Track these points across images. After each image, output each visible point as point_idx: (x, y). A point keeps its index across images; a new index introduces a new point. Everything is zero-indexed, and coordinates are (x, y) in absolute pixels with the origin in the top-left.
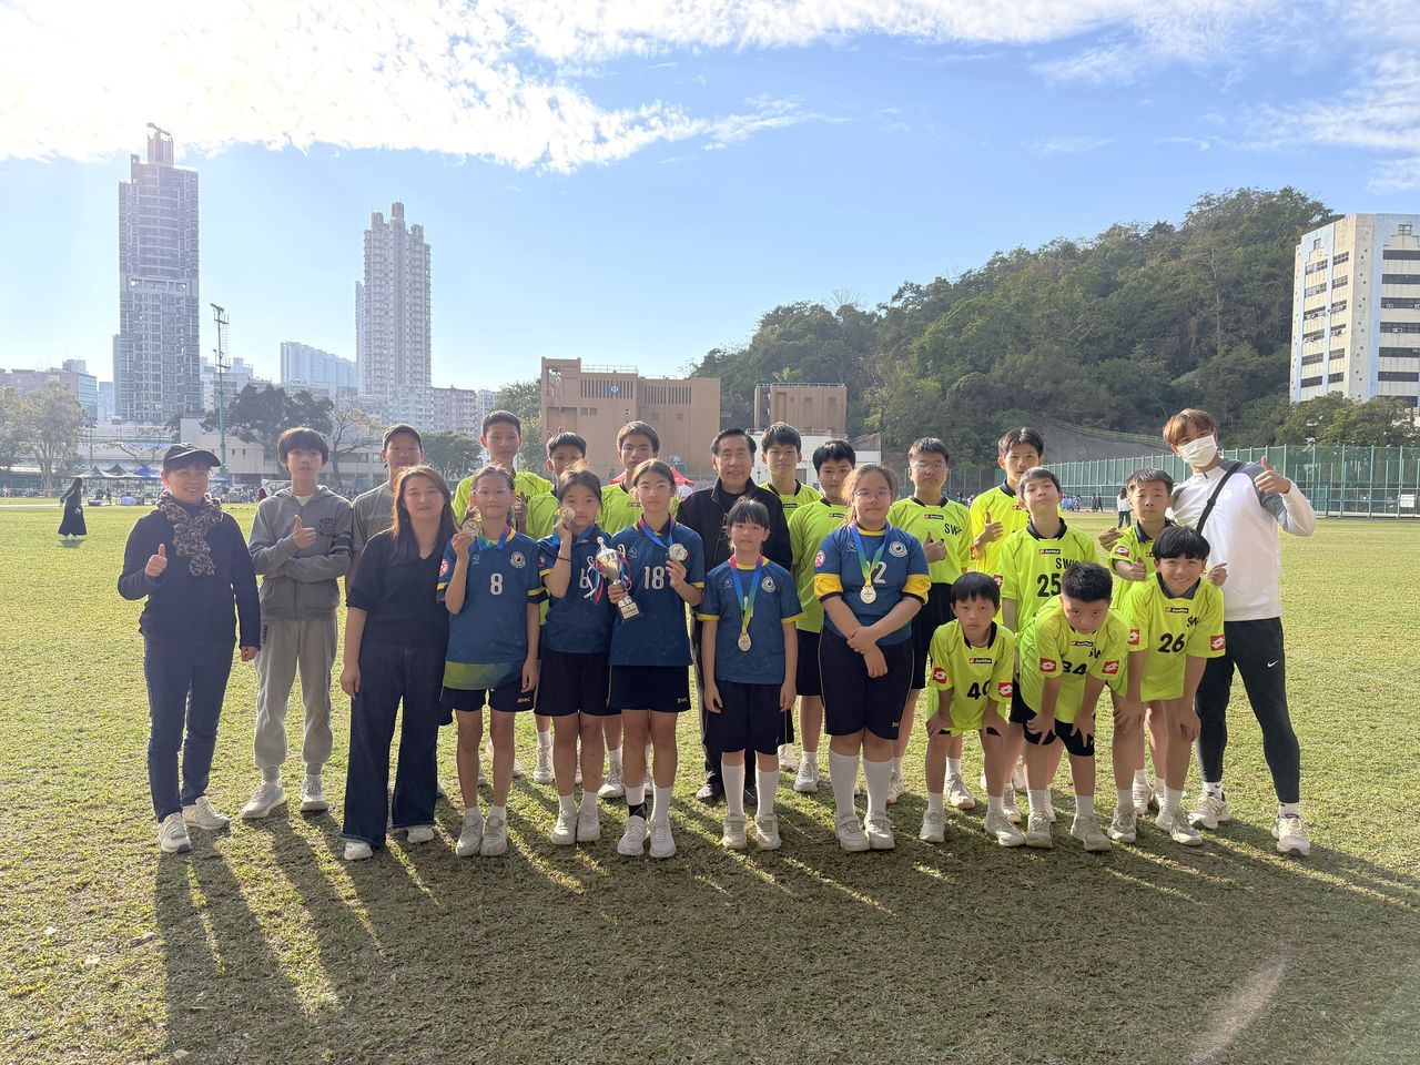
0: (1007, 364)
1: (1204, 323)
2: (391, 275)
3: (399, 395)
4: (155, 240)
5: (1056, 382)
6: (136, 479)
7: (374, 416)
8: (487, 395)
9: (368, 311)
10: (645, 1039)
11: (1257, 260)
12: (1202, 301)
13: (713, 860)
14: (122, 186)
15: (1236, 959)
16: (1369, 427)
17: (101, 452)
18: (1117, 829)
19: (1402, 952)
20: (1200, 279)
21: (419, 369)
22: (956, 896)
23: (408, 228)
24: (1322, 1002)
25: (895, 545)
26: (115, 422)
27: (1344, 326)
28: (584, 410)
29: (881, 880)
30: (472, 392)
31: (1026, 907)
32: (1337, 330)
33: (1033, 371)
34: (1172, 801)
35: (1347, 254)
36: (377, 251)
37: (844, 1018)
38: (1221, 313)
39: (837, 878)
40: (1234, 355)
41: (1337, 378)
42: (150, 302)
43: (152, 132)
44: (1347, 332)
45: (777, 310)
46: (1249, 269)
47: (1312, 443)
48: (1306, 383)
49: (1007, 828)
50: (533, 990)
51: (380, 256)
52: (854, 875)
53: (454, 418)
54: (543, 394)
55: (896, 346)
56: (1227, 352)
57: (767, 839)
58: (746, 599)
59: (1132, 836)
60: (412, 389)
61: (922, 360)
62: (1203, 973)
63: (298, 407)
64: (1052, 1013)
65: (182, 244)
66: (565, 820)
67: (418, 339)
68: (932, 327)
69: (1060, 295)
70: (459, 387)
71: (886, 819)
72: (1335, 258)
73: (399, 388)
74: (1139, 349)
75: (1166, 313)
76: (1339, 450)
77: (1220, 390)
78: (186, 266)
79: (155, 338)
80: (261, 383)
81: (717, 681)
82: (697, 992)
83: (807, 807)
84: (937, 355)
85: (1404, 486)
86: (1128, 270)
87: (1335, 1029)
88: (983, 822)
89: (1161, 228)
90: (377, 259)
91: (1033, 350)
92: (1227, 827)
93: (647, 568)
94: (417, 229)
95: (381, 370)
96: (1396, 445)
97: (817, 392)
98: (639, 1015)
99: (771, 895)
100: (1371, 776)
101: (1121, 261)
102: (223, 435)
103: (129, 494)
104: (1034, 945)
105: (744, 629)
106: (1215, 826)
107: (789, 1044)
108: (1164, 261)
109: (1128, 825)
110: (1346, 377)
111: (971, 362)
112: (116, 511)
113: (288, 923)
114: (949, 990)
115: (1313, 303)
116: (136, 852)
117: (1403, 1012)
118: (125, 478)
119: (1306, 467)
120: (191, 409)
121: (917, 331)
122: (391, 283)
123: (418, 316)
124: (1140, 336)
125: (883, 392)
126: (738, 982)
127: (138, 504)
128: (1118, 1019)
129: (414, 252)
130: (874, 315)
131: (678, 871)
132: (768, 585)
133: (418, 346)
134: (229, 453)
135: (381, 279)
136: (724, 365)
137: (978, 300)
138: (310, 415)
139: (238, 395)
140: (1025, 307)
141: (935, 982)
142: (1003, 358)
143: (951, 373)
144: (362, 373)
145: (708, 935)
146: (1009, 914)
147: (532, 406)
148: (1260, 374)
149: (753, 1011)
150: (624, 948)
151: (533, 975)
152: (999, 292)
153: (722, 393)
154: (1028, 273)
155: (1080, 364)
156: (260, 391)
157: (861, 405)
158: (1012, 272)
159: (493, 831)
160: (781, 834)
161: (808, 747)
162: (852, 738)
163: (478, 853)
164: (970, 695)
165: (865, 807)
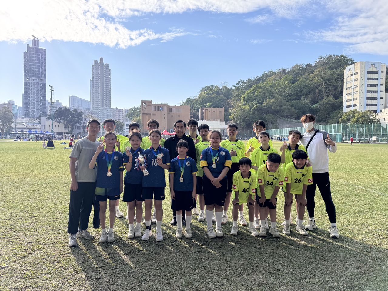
0: (267, 102)
1: (320, 91)
2: (100, 77)
3: (102, 110)
4: (34, 68)
5: (281, 107)
6: (27, 134)
7: (95, 116)
8: (126, 110)
9: (93, 87)
11: (334, 74)
12: (319, 85)
13: (172, 241)
14: (25, 53)
15: (313, 268)
16: (364, 119)
17: (18, 126)
18: (285, 231)
19: (358, 265)
20: (319, 79)
21: (107, 103)
22: (238, 251)
23: (104, 64)
24: (335, 280)
25: (222, 152)
26: (22, 118)
27: (357, 91)
28: (153, 114)
29: (218, 246)
30: (122, 109)
31: (257, 254)
32: (355, 93)
33: (274, 104)
34: (300, 223)
35: (358, 72)
36: (96, 71)
37: (201, 287)
38: (325, 88)
39: (206, 246)
40: (328, 99)
41: (355, 105)
42: (32, 85)
43: (33, 38)
44: (358, 93)
45: (205, 87)
46: (332, 76)
47: (349, 123)
48: (347, 107)
49: (254, 230)
50: (114, 280)
52: (211, 245)
53: (117, 116)
54: (141, 110)
55: (237, 97)
56: (326, 98)
57: (188, 235)
58: (182, 168)
59: (289, 233)
60: (105, 109)
61: (244, 101)
62: (304, 272)
63: (73, 113)
64: (260, 284)
65: (41, 69)
66: (132, 231)
67: (107, 95)
68: (247, 92)
69: (281, 83)
70: (118, 108)
71: (221, 228)
72: (354, 73)
73: (102, 108)
74: (303, 98)
75: (310, 88)
76: (356, 125)
77: (324, 109)
78: (43, 75)
79: (34, 94)
80: (64, 107)
81: (174, 191)
82: (161, 280)
83: (200, 225)
84: (248, 100)
85: (373, 134)
86: (300, 76)
87: (338, 288)
88: (248, 229)
89: (309, 65)
90: (96, 73)
91: (274, 98)
92: (315, 230)
93: (153, 160)
94: (107, 65)
95: (97, 103)
96: (371, 123)
97: (217, 110)
98: (143, 287)
99: (187, 251)
100: (356, 215)
101: (298, 74)
102: (52, 121)
103: (25, 138)
104: (258, 265)
105: (181, 176)
106: (312, 229)
108: (309, 74)
109: (288, 230)
110: (358, 105)
111: (258, 101)
112: (22, 142)
113: (48, 261)
114: (232, 278)
115: (349, 85)
116: (8, 241)
117: (357, 282)
118: (25, 133)
119: (348, 129)
120: (44, 114)
121: (243, 93)
122: (100, 79)
123: (107, 89)
124: (303, 94)
125: (234, 109)
126: (173, 277)
127: (28, 140)
128: (278, 286)
129: (106, 71)
130: (232, 88)
131: (161, 245)
132: (188, 164)
133: (107, 97)
134: (54, 126)
135: (97, 78)
136: (191, 102)
137: (260, 85)
138: (77, 116)
139: (57, 110)
140: (272, 86)
141: (229, 276)
142: (266, 100)
143: (252, 104)
144: (92, 104)
145: (167, 263)
146: (252, 256)
147: (138, 113)
148: (335, 104)
149: (176, 286)
150: (143, 267)
151: (115, 276)
152: (265, 82)
153: (190, 110)
154: (273, 77)
155: (287, 102)
156: (63, 109)
157: (228, 113)
158: (269, 77)
159: (110, 235)
160: (192, 233)
161: (202, 208)
162: (211, 206)
163: (106, 242)
164: (243, 192)
165: (215, 225)
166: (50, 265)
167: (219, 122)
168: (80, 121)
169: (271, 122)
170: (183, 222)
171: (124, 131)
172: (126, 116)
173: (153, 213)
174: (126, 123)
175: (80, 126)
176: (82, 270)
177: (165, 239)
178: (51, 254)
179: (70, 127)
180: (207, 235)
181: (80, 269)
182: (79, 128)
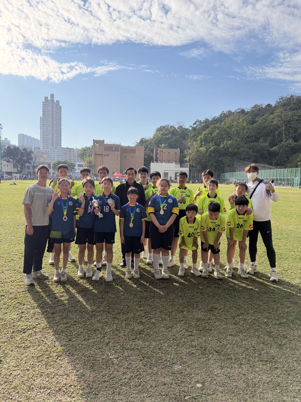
0: (225, 144)
1: (280, 133)
2: (50, 115)
3: (52, 149)
5: (238, 149)
7: (45, 155)
8: (77, 150)
9: (43, 125)
10: (94, 327)
11: (295, 115)
12: (279, 126)
13: (121, 282)
15: (248, 307)
20: (279, 120)
21: (58, 142)
22: (182, 291)
23: (55, 101)
24: (266, 317)
25: (170, 200)
28: (105, 155)
29: (163, 287)
30: (73, 149)
31: (198, 294)
33: (232, 146)
34: (241, 266)
37: (145, 321)
38: (285, 130)
40: (288, 142)
45: (161, 127)
46: (292, 117)
50: (68, 315)
51: (47, 109)
52: (157, 285)
53: (68, 156)
54: (93, 150)
55: (194, 138)
56: (286, 141)
58: (132, 214)
59: (231, 276)
60: (56, 148)
61: (201, 142)
62: (239, 310)
63: (23, 153)
64: (198, 320)
66: (81, 271)
67: (58, 133)
68: (204, 133)
69: (240, 124)
70: (69, 147)
71: (167, 271)
74: (261, 140)
75: (269, 130)
77: (283, 152)
80: (13, 146)
81: (124, 236)
82: (110, 315)
83: (148, 268)
84: (205, 141)
86: (259, 117)
87: (267, 324)
89: (269, 105)
91: (232, 140)
93: (105, 207)
94: (58, 102)
95: (47, 142)
97: (173, 151)
98: (93, 321)
99: (134, 291)
100: (298, 260)
101: (257, 115)
104: (198, 303)
105: (131, 222)
107: (130, 328)
108: (269, 115)
109: (230, 273)
111: (215, 143)
113: (6, 298)
114: (173, 315)
117: (285, 320)
121: (200, 133)
122: (50, 117)
123: (58, 127)
124: (262, 136)
125: (190, 151)
126: (121, 312)
128: (214, 322)
129: (57, 108)
130: (188, 129)
131: (111, 285)
132: (138, 210)
133: (58, 135)
134: (3, 166)
135: (47, 116)
136: (145, 142)
137: (217, 125)
138: (27, 155)
139: (6, 149)
140: (230, 127)
141: (171, 313)
142: (223, 142)
143: (209, 146)
144: (42, 143)
145: (115, 301)
146: (194, 296)
147: (90, 153)
148: (295, 147)
149: (123, 320)
150: (93, 304)
151: (68, 311)
152: (223, 123)
153: (145, 151)
154: (231, 117)
155: (245, 144)
156: (12, 148)
157: (184, 155)
158: (227, 117)
159: (63, 275)
160: (140, 275)
161: (150, 252)
162: (158, 250)
163: (60, 281)
164: (188, 236)
165: (162, 268)
166: (8, 301)
167: (174, 164)
168: (30, 161)
169: (227, 165)
170: (132, 264)
171: (75, 171)
172: (78, 156)
173: (104, 256)
174: (77, 163)
175: (30, 166)
176: (38, 306)
177: (114, 280)
178: (8, 292)
179: (19, 166)
180: (153, 276)
181: (36, 305)
182: (28, 167)
